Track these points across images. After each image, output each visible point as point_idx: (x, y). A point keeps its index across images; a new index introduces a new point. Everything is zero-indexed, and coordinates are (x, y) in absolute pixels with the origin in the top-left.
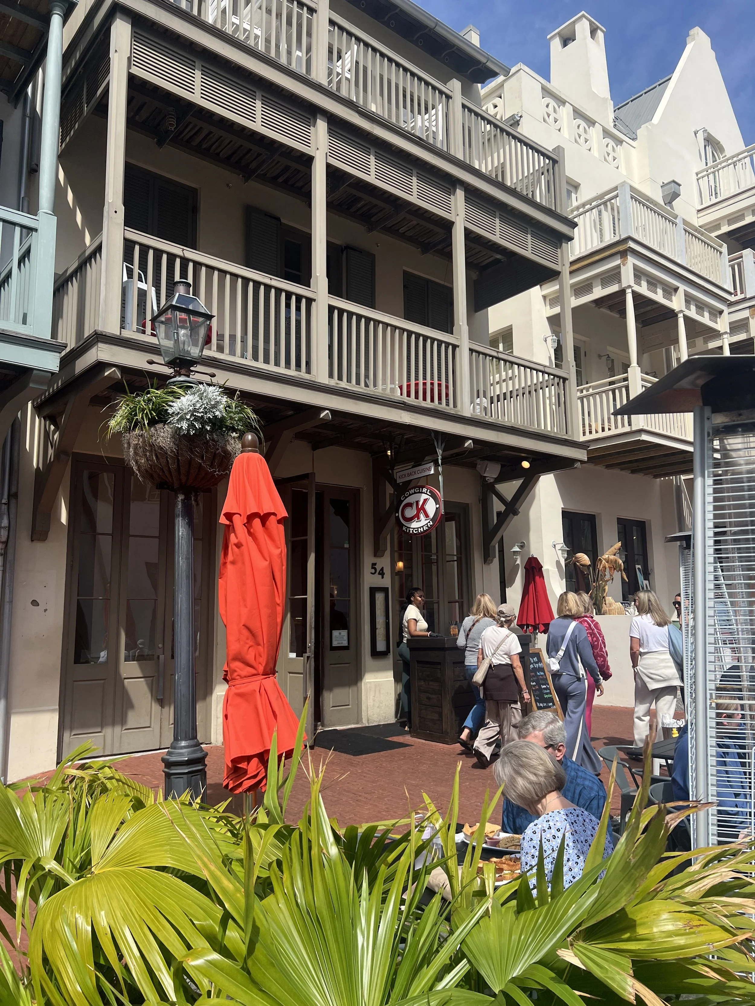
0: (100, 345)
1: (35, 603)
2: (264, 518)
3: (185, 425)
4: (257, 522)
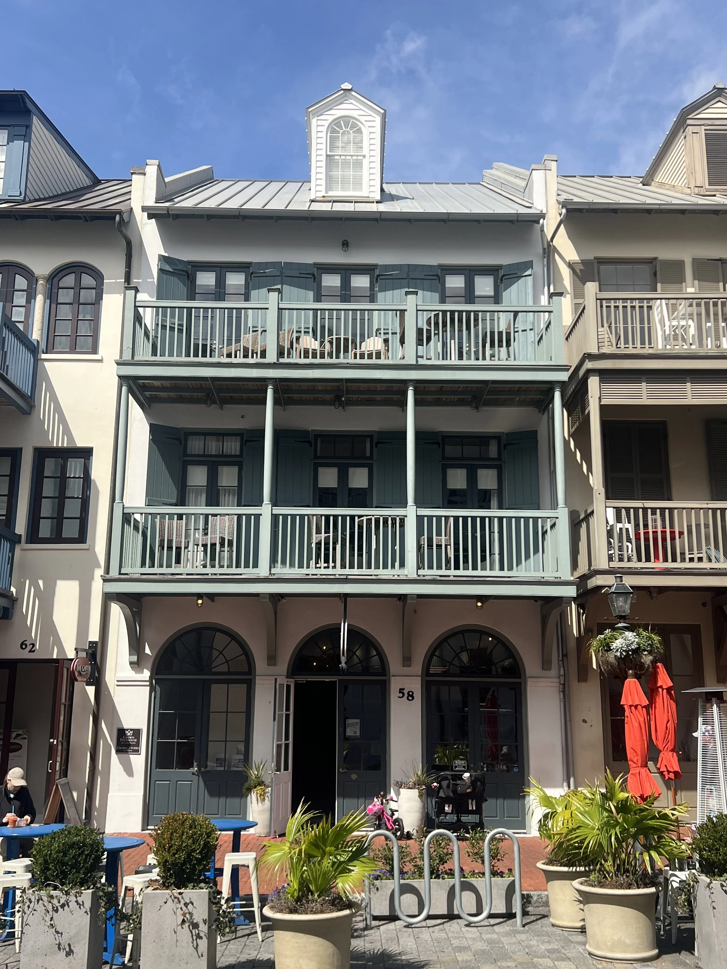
0: (597, 576)
1: (584, 721)
2: (636, 707)
3: (619, 654)
4: (633, 708)
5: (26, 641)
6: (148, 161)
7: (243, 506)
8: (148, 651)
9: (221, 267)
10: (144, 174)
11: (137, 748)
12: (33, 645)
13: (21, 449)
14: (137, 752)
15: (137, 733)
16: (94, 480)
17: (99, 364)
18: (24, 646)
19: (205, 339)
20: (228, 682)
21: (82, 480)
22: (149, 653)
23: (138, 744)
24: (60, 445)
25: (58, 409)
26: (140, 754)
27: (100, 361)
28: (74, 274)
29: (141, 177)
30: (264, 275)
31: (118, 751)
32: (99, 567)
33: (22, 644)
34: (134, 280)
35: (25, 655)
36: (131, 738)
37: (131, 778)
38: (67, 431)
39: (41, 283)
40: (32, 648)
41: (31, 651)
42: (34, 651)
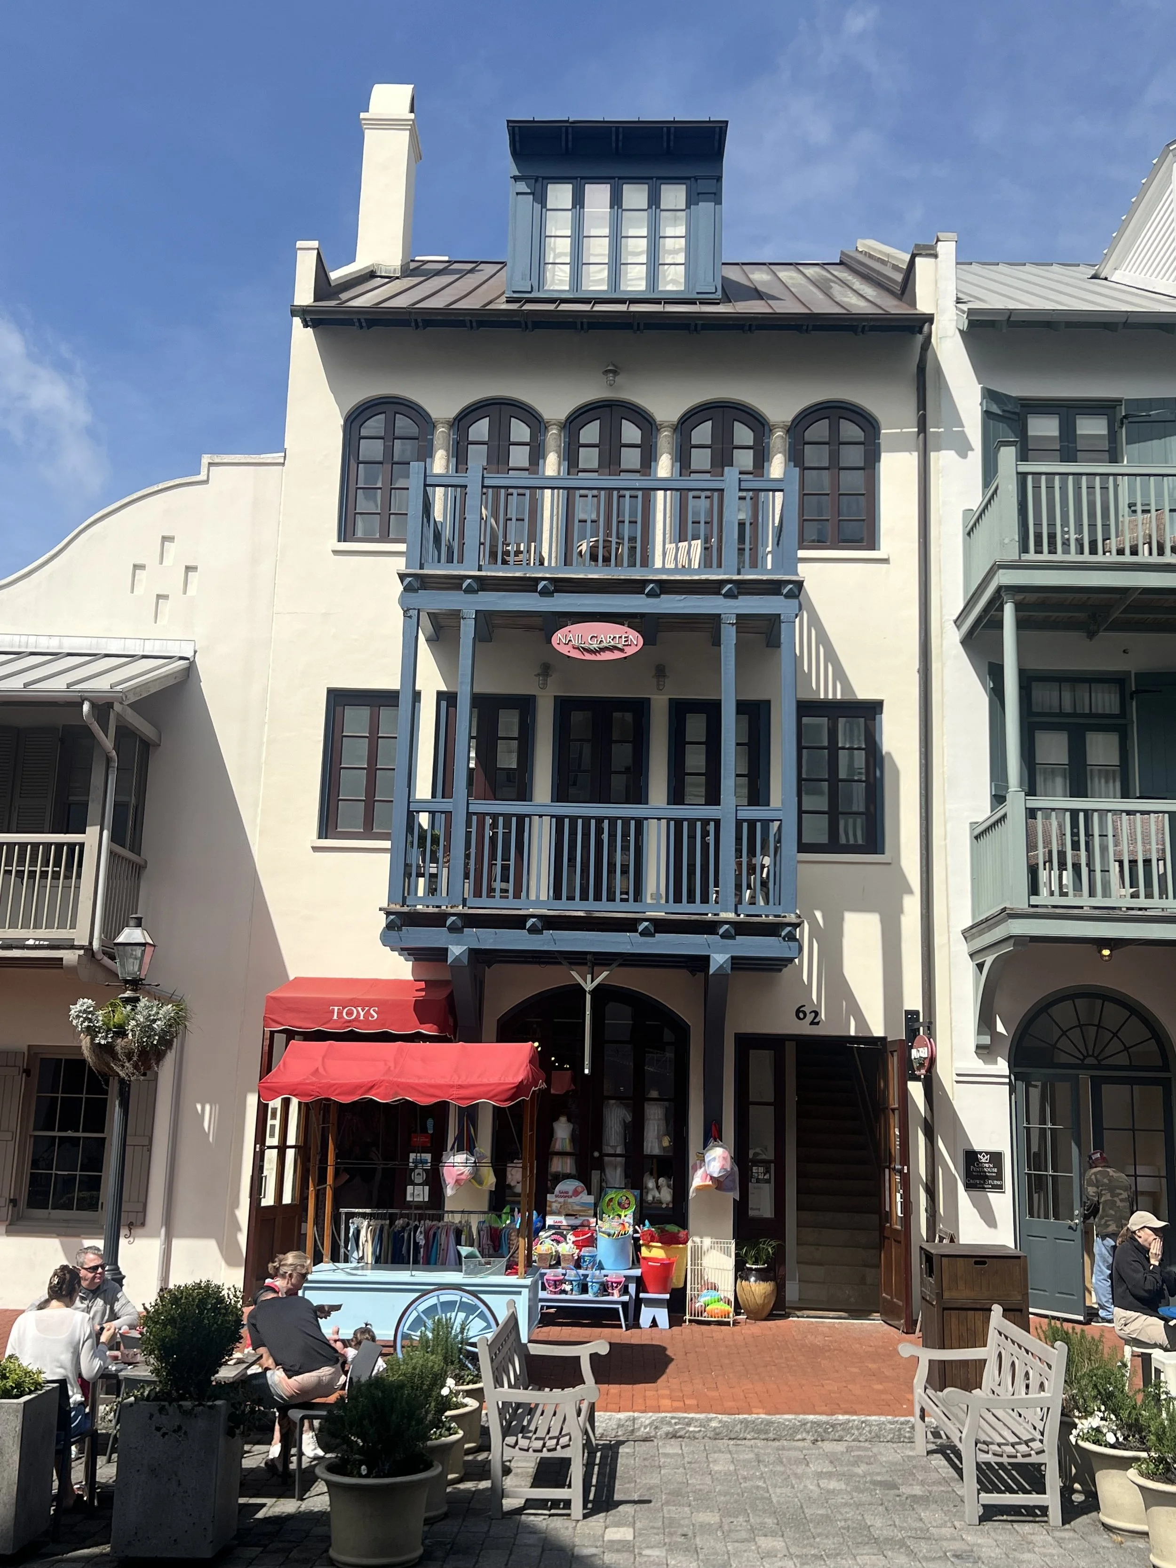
5: (804, 1006)
6: (941, 235)
7: (1138, 798)
8: (1000, 1028)
9: (1068, 407)
10: (936, 256)
11: (999, 1183)
12: (817, 1014)
13: (768, 702)
14: (1000, 1188)
15: (996, 1158)
16: (889, 754)
17: (885, 566)
18: (801, 1015)
19: (1052, 524)
20: (1131, 1081)
21: (863, 752)
22: (1003, 1031)
23: (1000, 1176)
24: (830, 697)
25: (823, 639)
26: (1004, 1192)
27: (886, 561)
28: (827, 421)
29: (930, 261)
30: (1148, 419)
31: (968, 1187)
32: (910, 892)
33: (798, 1011)
34: (932, 430)
35: (804, 1028)
36: (987, 1165)
37: (993, 1230)
38: (840, 674)
39: (778, 436)
40: (815, 1018)
41: (812, 1023)
42: (818, 1023)
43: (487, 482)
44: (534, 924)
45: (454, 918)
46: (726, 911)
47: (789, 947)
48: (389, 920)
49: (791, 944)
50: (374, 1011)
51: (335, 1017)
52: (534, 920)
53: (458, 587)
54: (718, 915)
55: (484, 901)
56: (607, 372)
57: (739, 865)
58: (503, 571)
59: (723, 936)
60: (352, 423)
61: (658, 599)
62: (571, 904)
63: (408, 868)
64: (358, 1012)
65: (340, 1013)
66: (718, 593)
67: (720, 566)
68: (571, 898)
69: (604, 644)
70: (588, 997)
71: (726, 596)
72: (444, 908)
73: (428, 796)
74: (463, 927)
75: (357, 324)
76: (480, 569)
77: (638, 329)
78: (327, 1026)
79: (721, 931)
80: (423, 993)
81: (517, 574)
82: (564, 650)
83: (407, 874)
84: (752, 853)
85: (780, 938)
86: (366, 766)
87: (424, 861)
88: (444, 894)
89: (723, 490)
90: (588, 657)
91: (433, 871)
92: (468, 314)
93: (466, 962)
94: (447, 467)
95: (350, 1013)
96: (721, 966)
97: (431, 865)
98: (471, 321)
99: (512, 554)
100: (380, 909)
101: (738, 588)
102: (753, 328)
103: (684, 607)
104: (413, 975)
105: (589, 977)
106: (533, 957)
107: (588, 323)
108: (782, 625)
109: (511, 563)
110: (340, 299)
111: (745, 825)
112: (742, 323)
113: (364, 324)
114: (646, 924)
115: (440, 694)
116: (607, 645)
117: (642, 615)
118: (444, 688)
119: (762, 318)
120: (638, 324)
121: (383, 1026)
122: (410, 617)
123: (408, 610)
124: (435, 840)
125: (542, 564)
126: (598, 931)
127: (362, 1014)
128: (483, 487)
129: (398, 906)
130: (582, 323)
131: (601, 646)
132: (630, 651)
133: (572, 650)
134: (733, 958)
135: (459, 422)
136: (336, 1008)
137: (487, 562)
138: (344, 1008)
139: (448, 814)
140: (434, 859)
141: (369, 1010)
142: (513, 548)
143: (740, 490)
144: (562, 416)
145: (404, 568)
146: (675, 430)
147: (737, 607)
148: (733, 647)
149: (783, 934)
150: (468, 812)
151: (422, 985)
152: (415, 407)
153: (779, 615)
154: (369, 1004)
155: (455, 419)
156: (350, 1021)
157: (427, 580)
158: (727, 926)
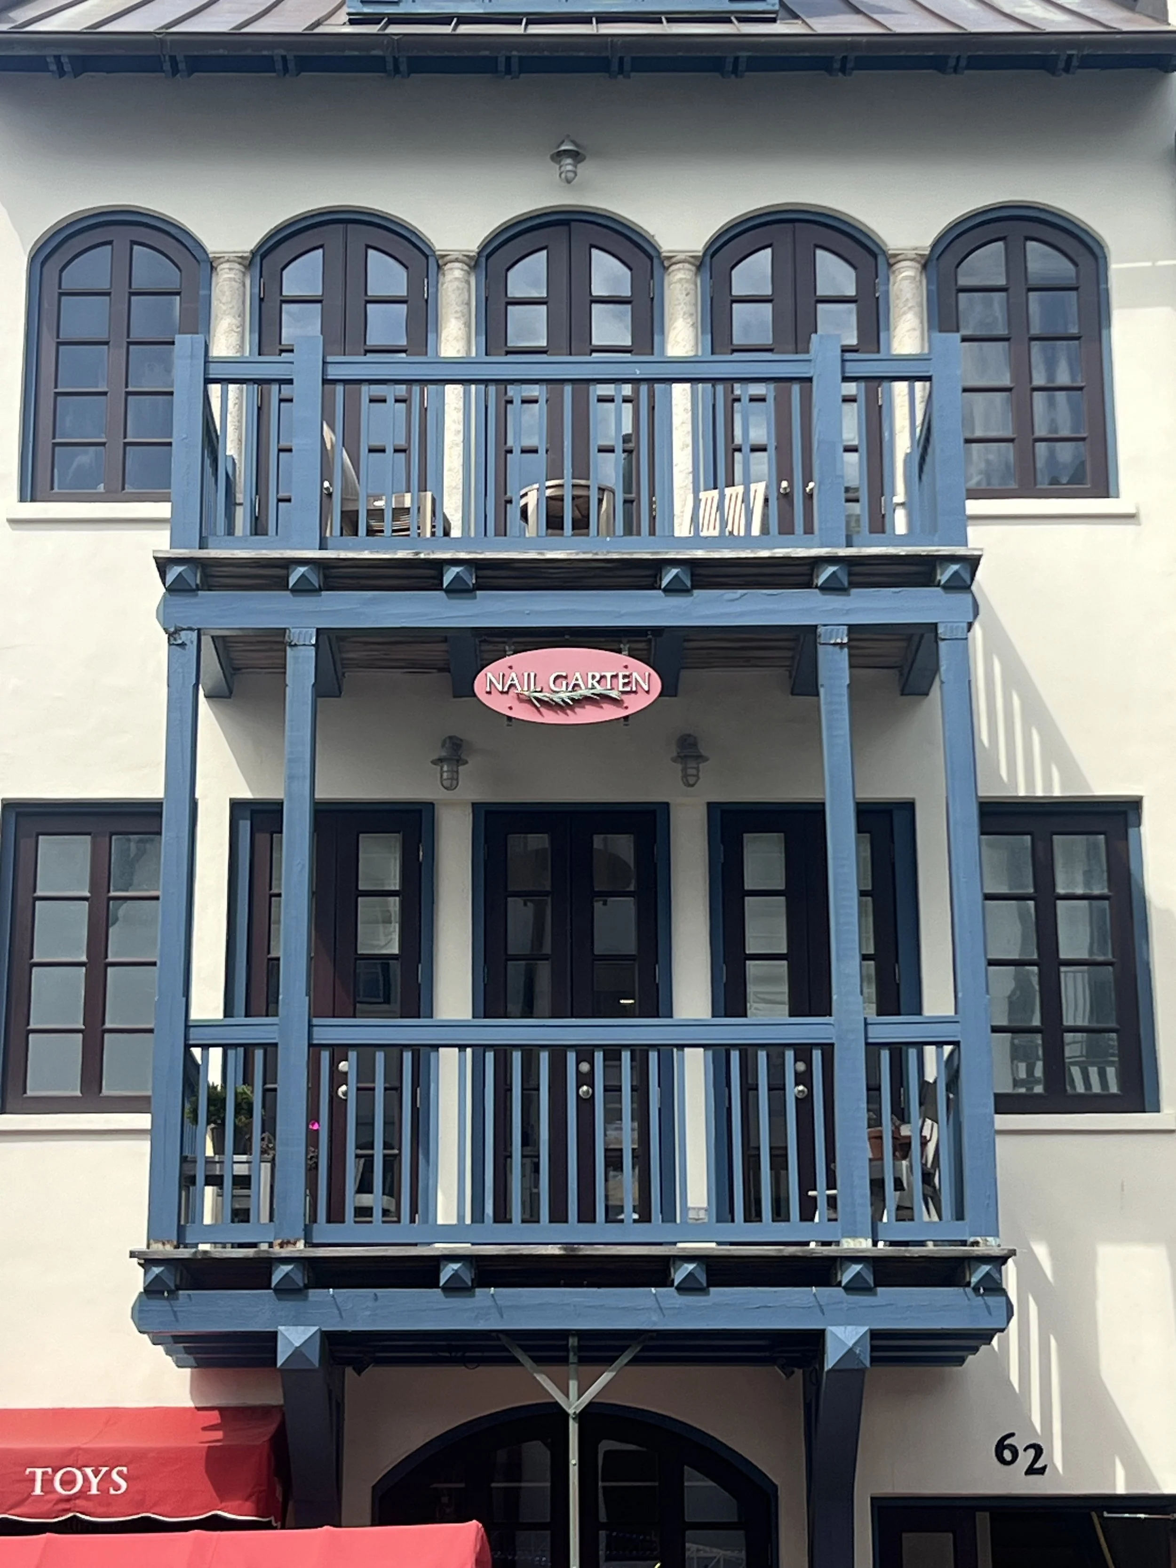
5: (1012, 1435)
12: (1038, 1450)
13: (910, 805)
17: (1128, 527)
18: (1007, 1455)
24: (1038, 793)
25: (1016, 674)
27: (1132, 518)
28: (1000, 245)
33: (1000, 1447)
35: (1017, 1482)
38: (1056, 747)
39: (907, 277)
40: (1035, 1460)
41: (1031, 1471)
42: (1041, 1471)
43: (334, 372)
44: (455, 1276)
45: (288, 1268)
46: (854, 1235)
47: (988, 1307)
48: (151, 1277)
49: (992, 1300)
50: (120, 1474)
51: (38, 1491)
52: (456, 1266)
53: (281, 584)
54: (838, 1243)
55: (350, 1229)
56: (558, 156)
57: (876, 1140)
58: (371, 549)
59: (849, 1288)
60: (43, 263)
61: (690, 599)
62: (531, 1232)
63: (187, 1166)
64: (86, 1478)
65: (47, 1482)
66: (808, 584)
67: (809, 530)
68: (531, 1216)
69: (583, 692)
70: (573, 1428)
71: (825, 589)
72: (264, 1247)
73: (217, 1013)
74: (307, 1287)
75: (53, 67)
76: (322, 547)
77: (621, 70)
78: (18, 1510)
79: (846, 1278)
80: (219, 1435)
81: (401, 555)
82: (499, 704)
83: (188, 1181)
84: (901, 1114)
85: (968, 1290)
86: (84, 959)
87: (219, 1148)
88: (265, 1217)
89: (810, 380)
90: (550, 718)
91: (241, 1170)
92: (280, 45)
93: (316, 1361)
94: (242, 346)
95: (69, 1482)
96: (851, 1351)
97: (237, 1158)
98: (284, 58)
99: (388, 516)
100: (132, 1255)
101: (850, 574)
102: (850, 65)
103: (742, 614)
104: (193, 1399)
105: (573, 1385)
106: (449, 1348)
107: (521, 58)
108: (942, 644)
109: (388, 532)
110: (14, 21)
111: (885, 1055)
112: (829, 54)
113: (67, 68)
114: (691, 1267)
115: (236, 806)
116: (588, 693)
117: (658, 631)
118: (246, 794)
119: (868, 44)
120: (621, 59)
121: (140, 1505)
122: (183, 645)
123: (178, 630)
124: (244, 1107)
125: (447, 533)
126: (588, 1286)
127: (94, 1481)
128: (325, 381)
129: (168, 1248)
130: (508, 59)
131: (576, 695)
132: (636, 704)
133: (516, 704)
134: (875, 1335)
135: (263, 257)
136: (39, 1472)
137: (338, 531)
138: (55, 1471)
139: (270, 1049)
140: (242, 1146)
141: (108, 1473)
142: (388, 502)
143: (846, 379)
144: (472, 243)
145: (166, 546)
146: (699, 268)
147: (848, 612)
148: (845, 691)
149: (974, 1280)
150: (310, 1045)
151: (214, 1418)
152: (173, 231)
153: (935, 625)
154: (113, 1459)
155: (254, 253)
156: (68, 1499)
157: (215, 571)
158: (857, 1268)
